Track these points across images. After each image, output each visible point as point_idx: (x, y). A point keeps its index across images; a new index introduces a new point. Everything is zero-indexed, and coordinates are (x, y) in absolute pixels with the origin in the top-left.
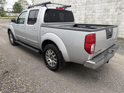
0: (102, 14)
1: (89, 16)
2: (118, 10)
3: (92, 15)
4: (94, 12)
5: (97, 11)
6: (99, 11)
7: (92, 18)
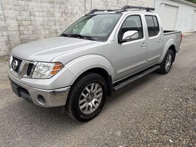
0: (46, 19)
1: (23, 22)
2: (64, 15)
3: (31, 21)
4: (32, 14)
5: (37, 13)
6: (41, 14)
7: (31, 25)
